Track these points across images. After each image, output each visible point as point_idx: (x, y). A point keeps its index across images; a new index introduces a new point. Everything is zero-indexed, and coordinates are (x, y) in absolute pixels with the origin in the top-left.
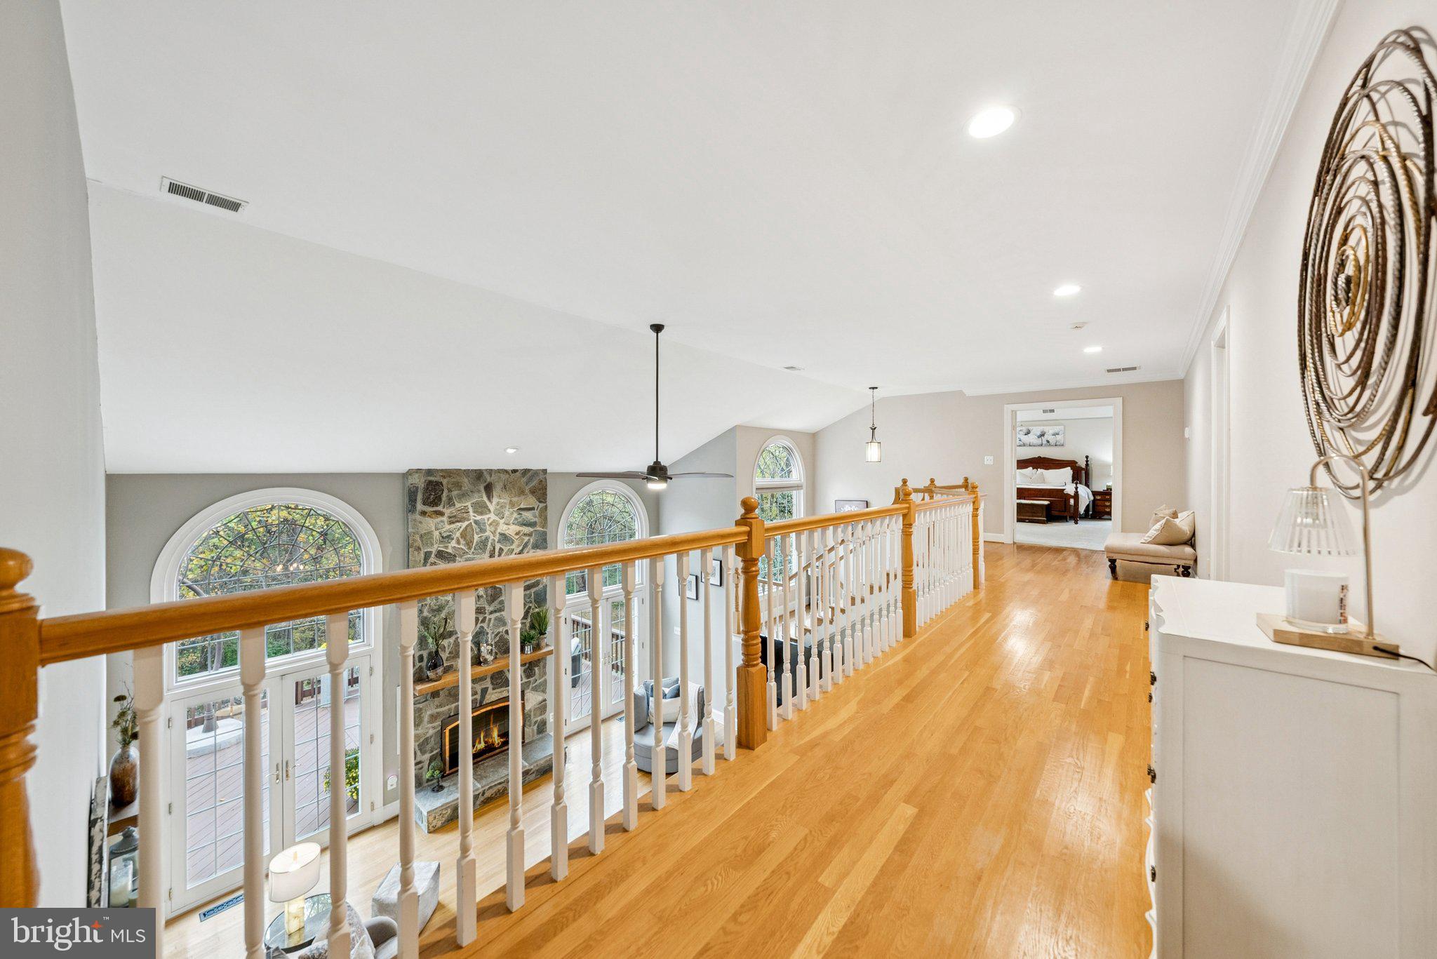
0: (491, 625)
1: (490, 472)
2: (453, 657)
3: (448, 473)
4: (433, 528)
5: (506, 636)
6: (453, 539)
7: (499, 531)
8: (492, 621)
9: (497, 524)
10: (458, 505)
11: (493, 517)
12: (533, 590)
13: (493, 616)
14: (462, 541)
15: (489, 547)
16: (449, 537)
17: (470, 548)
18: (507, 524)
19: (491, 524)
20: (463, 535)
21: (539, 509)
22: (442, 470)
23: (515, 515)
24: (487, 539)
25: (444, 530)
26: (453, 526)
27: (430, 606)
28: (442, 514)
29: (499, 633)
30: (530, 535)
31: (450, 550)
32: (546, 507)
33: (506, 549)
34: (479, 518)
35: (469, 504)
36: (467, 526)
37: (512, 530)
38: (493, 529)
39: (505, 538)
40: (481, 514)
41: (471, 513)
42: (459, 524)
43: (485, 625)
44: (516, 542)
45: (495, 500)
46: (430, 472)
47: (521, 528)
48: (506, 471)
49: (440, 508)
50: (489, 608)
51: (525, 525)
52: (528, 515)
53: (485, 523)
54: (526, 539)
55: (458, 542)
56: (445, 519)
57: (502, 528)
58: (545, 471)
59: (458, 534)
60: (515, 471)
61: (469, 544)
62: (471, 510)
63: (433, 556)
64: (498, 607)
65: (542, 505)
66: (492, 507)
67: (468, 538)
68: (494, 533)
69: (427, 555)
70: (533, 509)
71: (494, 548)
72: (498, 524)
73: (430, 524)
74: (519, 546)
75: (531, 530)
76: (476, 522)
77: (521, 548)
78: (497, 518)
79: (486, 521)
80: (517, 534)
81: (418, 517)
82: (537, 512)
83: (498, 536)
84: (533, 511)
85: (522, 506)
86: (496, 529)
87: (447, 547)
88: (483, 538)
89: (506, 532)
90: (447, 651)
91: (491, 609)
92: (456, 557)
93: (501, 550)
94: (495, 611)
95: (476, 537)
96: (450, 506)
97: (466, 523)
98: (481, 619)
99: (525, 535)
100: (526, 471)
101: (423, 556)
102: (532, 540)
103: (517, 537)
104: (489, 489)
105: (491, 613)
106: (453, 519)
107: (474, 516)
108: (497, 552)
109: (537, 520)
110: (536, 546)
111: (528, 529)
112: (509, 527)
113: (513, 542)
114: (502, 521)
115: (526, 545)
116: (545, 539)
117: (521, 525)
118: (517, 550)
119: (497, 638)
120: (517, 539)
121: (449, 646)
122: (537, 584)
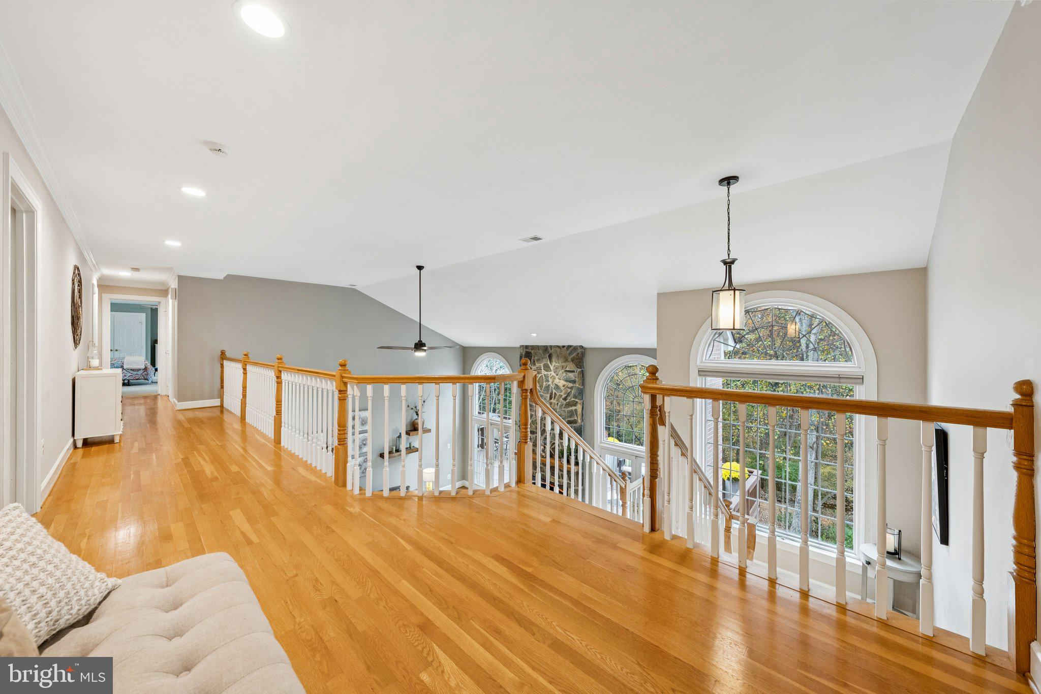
1: (551, 347)
2: (535, 446)
3: (533, 347)
7: (555, 383)
9: (555, 378)
10: (537, 365)
11: (552, 373)
14: (538, 384)
15: (550, 391)
17: (541, 389)
18: (559, 379)
19: (551, 378)
20: (539, 381)
21: (578, 372)
22: (531, 346)
23: (564, 374)
24: (549, 386)
30: (571, 388)
32: (581, 372)
33: (558, 394)
34: (546, 373)
35: (542, 365)
36: (540, 377)
37: (561, 383)
39: (557, 387)
40: (547, 371)
41: (543, 370)
42: (537, 375)
44: (563, 392)
45: (554, 364)
46: (527, 347)
48: (558, 347)
51: (568, 381)
52: (571, 375)
53: (548, 377)
54: (569, 390)
57: (557, 381)
58: (582, 347)
60: (563, 347)
61: (541, 387)
62: (542, 368)
65: (579, 370)
66: (552, 368)
67: (541, 383)
70: (573, 372)
71: (552, 393)
74: (565, 394)
75: (572, 385)
76: (544, 375)
77: (566, 395)
78: (555, 375)
80: (564, 386)
82: (576, 374)
83: (554, 385)
84: (574, 374)
85: (567, 369)
86: (553, 381)
88: (547, 385)
89: (558, 384)
93: (555, 393)
95: (544, 383)
96: (534, 365)
97: (540, 375)
99: (568, 388)
100: (569, 347)
102: (573, 392)
103: (563, 388)
104: (550, 357)
107: (544, 372)
108: (553, 396)
109: (577, 379)
110: (575, 397)
111: (570, 385)
112: (561, 381)
113: (561, 391)
114: (557, 377)
115: (569, 394)
116: (581, 393)
117: (566, 381)
118: (563, 397)
119: (553, 446)
120: (564, 390)
121: (533, 438)
122: (575, 422)
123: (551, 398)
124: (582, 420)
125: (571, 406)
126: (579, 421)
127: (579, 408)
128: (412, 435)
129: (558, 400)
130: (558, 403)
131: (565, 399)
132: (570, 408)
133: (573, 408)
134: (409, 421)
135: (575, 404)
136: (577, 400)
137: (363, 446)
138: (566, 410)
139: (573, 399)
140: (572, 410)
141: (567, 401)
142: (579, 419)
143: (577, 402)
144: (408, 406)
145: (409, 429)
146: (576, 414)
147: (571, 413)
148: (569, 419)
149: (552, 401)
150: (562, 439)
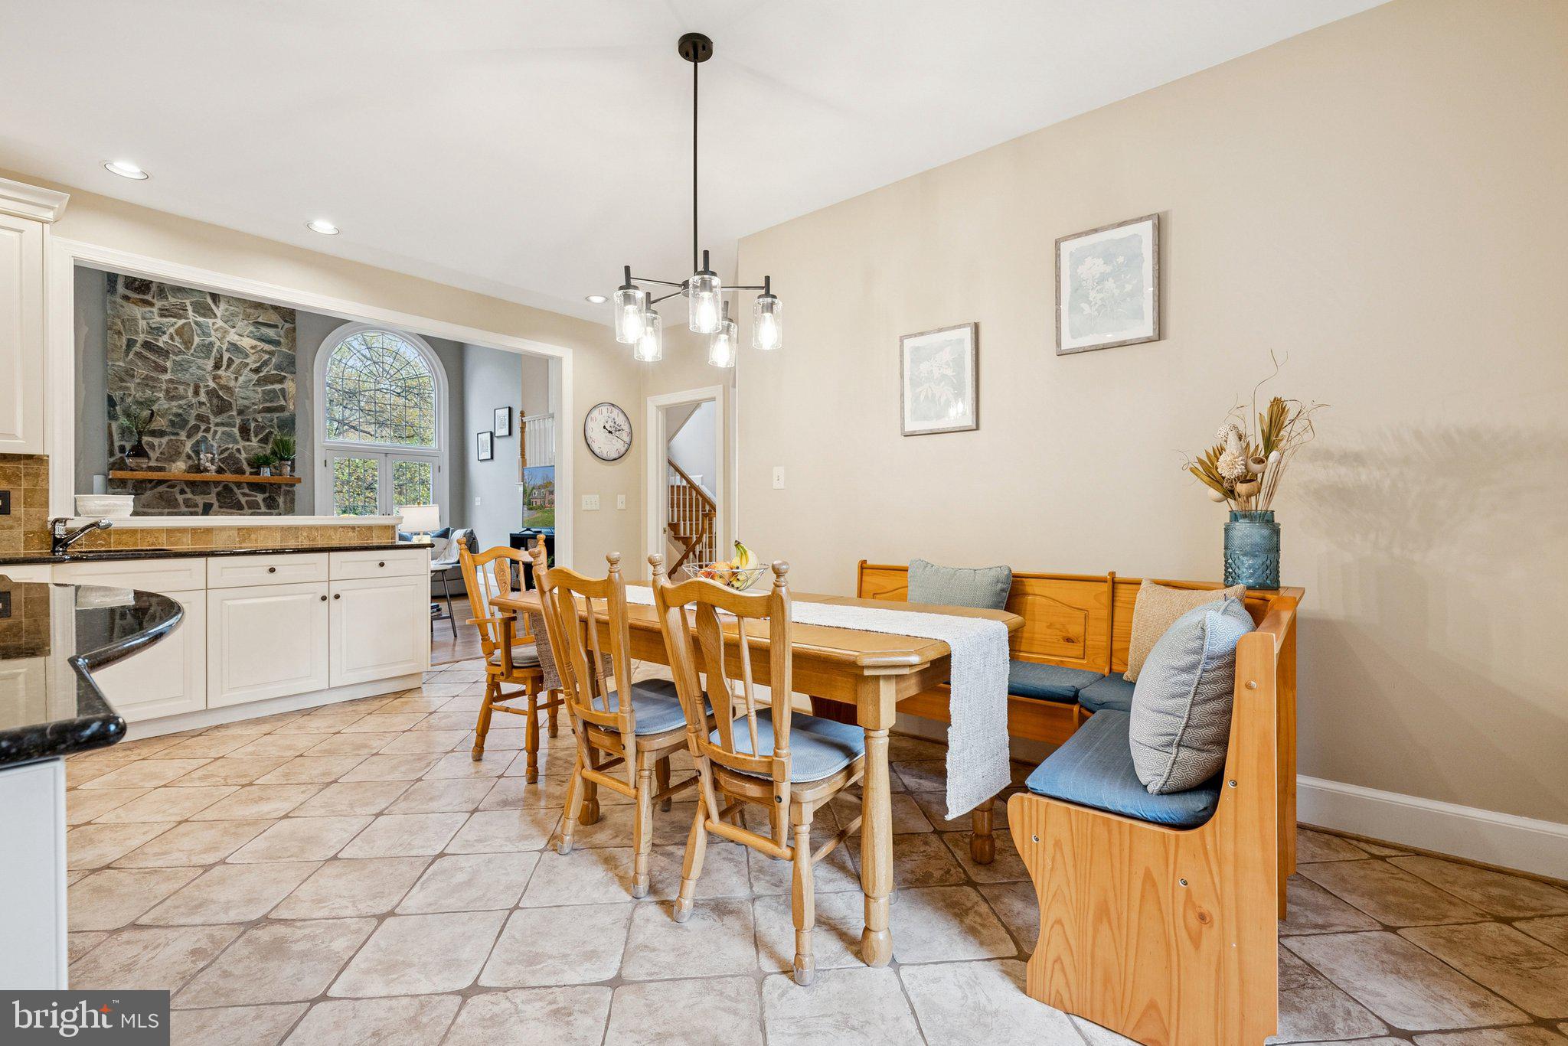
0: (217, 438)
2: (165, 459)
4: (139, 317)
5: (237, 455)
6: (164, 333)
8: (218, 434)
10: (173, 300)
11: (220, 323)
12: (276, 415)
13: (220, 429)
14: (177, 338)
15: (214, 355)
16: (158, 329)
18: (239, 335)
19: (217, 330)
20: (179, 333)
21: (285, 328)
23: (252, 328)
24: (211, 344)
25: (154, 321)
26: (165, 320)
27: (134, 397)
28: (151, 304)
29: (227, 449)
30: (271, 353)
31: (161, 344)
32: (294, 329)
33: (237, 361)
34: (200, 319)
35: (187, 302)
36: (184, 324)
37: (246, 343)
38: (219, 335)
39: (235, 348)
40: (203, 316)
41: (190, 313)
42: (174, 320)
43: (209, 436)
44: (253, 358)
47: (258, 343)
49: (148, 297)
50: (213, 419)
51: (263, 341)
52: (271, 333)
53: (209, 327)
54: (266, 357)
55: (172, 338)
56: (155, 310)
57: (232, 336)
59: (172, 330)
61: (187, 344)
62: (190, 308)
63: (138, 345)
64: (227, 420)
65: (287, 325)
66: (218, 312)
67: (185, 337)
68: (221, 340)
69: (131, 343)
70: (276, 326)
71: (221, 356)
72: (226, 332)
73: (137, 311)
74: (255, 362)
75: (273, 348)
76: (197, 323)
77: (257, 365)
78: (226, 326)
79: (211, 325)
80: (253, 348)
81: (120, 300)
82: (282, 331)
83: (227, 344)
84: (276, 329)
85: (260, 320)
86: (224, 337)
87: (157, 340)
88: (206, 342)
89: (238, 343)
90: (158, 451)
91: (218, 420)
92: (169, 353)
93: (230, 361)
94: (222, 424)
95: (197, 340)
96: (161, 298)
97: (183, 321)
98: (203, 428)
101: (125, 342)
102: (274, 360)
103: (253, 351)
105: (217, 425)
106: (164, 313)
107: (194, 316)
108: (225, 363)
109: (282, 340)
111: (268, 347)
112: (243, 339)
113: (247, 356)
114: (234, 330)
115: (265, 363)
116: (290, 364)
117: (261, 339)
118: (254, 366)
119: (226, 454)
120: (253, 354)
121: (160, 446)
122: (282, 409)
123: (216, 368)
124: (297, 405)
125: (272, 383)
126: (292, 407)
127: (290, 386)
129: (238, 372)
130: (236, 379)
131: (256, 371)
132: (270, 387)
133: (277, 387)
135: (280, 380)
136: (283, 374)
138: (260, 390)
139: (274, 372)
140: (273, 390)
141: (261, 374)
142: (291, 404)
143: (285, 376)
146: (284, 397)
147: (271, 396)
148: (268, 405)
149: (220, 372)
150: (248, 440)
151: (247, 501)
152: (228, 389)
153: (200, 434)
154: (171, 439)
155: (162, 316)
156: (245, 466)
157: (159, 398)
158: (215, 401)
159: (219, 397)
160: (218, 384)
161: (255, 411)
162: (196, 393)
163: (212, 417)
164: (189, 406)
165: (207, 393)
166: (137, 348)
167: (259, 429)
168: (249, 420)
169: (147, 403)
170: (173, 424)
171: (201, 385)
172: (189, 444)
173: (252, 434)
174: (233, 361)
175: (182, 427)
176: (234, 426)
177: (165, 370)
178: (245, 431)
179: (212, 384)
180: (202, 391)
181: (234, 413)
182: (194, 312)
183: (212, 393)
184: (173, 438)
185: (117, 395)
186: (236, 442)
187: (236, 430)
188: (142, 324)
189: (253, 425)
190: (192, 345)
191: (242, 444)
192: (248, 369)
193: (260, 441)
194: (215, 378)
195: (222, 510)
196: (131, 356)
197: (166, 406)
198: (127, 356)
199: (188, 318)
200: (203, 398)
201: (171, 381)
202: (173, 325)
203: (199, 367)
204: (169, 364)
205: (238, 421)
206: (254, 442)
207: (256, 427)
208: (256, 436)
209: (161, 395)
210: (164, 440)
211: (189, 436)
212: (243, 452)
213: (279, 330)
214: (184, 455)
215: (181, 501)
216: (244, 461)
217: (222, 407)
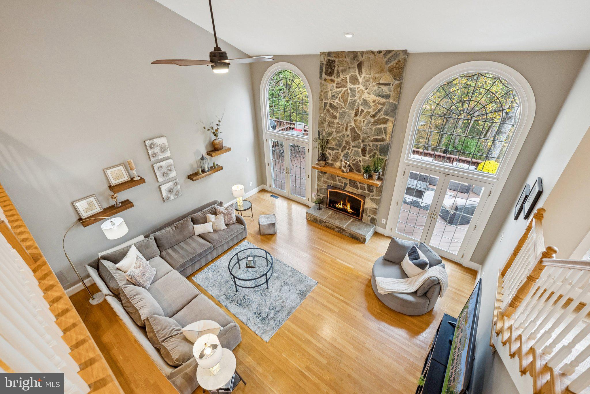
0: (352, 153)
1: (362, 53)
3: (338, 54)
4: (329, 89)
5: (359, 163)
6: (337, 98)
7: (363, 97)
8: (353, 151)
9: (363, 92)
10: (342, 77)
11: (361, 87)
12: (380, 143)
13: (354, 149)
14: (341, 99)
15: (356, 107)
16: (334, 96)
17: (345, 105)
18: (369, 94)
19: (358, 92)
20: (342, 96)
21: (394, 85)
22: (335, 53)
23: (376, 88)
24: (355, 101)
25: (333, 91)
27: (326, 131)
28: (333, 81)
29: (355, 160)
30: (383, 104)
31: (335, 104)
32: (401, 84)
33: (365, 111)
34: (352, 86)
35: (348, 77)
36: (345, 91)
37: (371, 98)
39: (365, 103)
40: (354, 84)
41: (348, 83)
42: (341, 89)
43: (349, 152)
44: (373, 108)
45: (364, 75)
46: (329, 54)
47: (377, 98)
48: (373, 52)
49: (333, 78)
50: (352, 144)
51: (380, 96)
52: (385, 89)
53: (355, 91)
54: (380, 106)
55: (339, 100)
56: (335, 84)
57: (365, 96)
58: (405, 52)
59: (340, 95)
60: (380, 52)
61: (345, 102)
62: (348, 80)
63: (328, 105)
64: (357, 145)
65: (397, 82)
66: (360, 80)
67: (345, 98)
68: (360, 98)
70: (388, 84)
71: (358, 109)
73: (330, 85)
74: (374, 111)
76: (350, 89)
77: (374, 112)
78: (363, 88)
79: (356, 89)
80: (374, 102)
81: (323, 82)
82: (392, 87)
83: (362, 100)
84: (389, 87)
85: (381, 81)
86: (361, 96)
87: (334, 102)
88: (353, 100)
89: (367, 99)
90: (332, 156)
91: (354, 144)
92: (338, 108)
93: (362, 110)
94: (355, 146)
95: (349, 99)
96: (338, 77)
97: (345, 89)
98: (347, 147)
99: (379, 103)
100: (389, 52)
101: (324, 104)
102: (384, 108)
103: (373, 104)
104: (360, 66)
105: (353, 147)
106: (339, 86)
107: (350, 85)
108: (359, 112)
109: (392, 94)
110: (386, 114)
111: (382, 100)
112: (370, 96)
113: (370, 107)
114: (366, 91)
115: (379, 111)
116: (394, 109)
117: (378, 96)
118: (372, 113)
119: (354, 162)
120: (373, 106)
121: (332, 154)
122: (383, 140)
123: (356, 115)
124: (391, 138)
125: (380, 124)
126: (388, 139)
127: (389, 126)
128: (215, 156)
129: (365, 117)
130: (364, 121)
131: (374, 116)
132: (379, 126)
133: (383, 126)
134: (207, 142)
135: (385, 121)
136: (388, 117)
137: (169, 172)
138: (374, 128)
139: (383, 116)
140: (381, 128)
141: (376, 118)
142: (388, 137)
143: (388, 120)
144: (204, 128)
145: (210, 150)
146: (385, 133)
147: (379, 131)
148: (376, 137)
149: (358, 118)
150: (365, 156)
151: (360, 186)
152: (359, 128)
153: (347, 151)
154: (336, 152)
155: (337, 87)
156: (362, 170)
157: (333, 132)
158: (353, 134)
159: (355, 132)
160: (355, 125)
161: (369, 141)
162: (346, 130)
163: (351, 142)
164: (343, 136)
165: (351, 129)
166: (328, 107)
167: (371, 150)
168: (366, 145)
169: (329, 134)
170: (337, 145)
171: (349, 125)
172: (342, 154)
173: (367, 153)
174: (363, 111)
175: (340, 147)
176: (360, 148)
177: (335, 118)
178: (364, 151)
179: (353, 125)
180: (349, 128)
181: (360, 141)
182: (350, 82)
183: (353, 130)
184: (337, 151)
185: (321, 130)
186: (360, 157)
187: (360, 150)
188: (330, 94)
189: (368, 148)
190: (347, 103)
191: (362, 158)
192: (370, 116)
193: (370, 157)
194: (355, 121)
195: (351, 187)
196: (325, 111)
197: (335, 136)
198: (324, 111)
199: (346, 87)
200: (349, 132)
201: (338, 123)
202: (340, 92)
203: (349, 116)
204: (338, 115)
205: (362, 145)
206: (367, 158)
207: (370, 149)
208: (368, 154)
209: (334, 130)
210: (334, 152)
211: (342, 151)
212: (362, 161)
213: (391, 86)
214: (340, 159)
215: (337, 180)
216: (361, 166)
217: (356, 137)
